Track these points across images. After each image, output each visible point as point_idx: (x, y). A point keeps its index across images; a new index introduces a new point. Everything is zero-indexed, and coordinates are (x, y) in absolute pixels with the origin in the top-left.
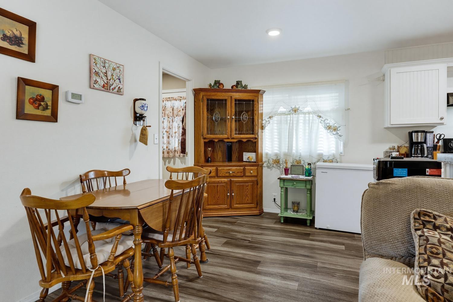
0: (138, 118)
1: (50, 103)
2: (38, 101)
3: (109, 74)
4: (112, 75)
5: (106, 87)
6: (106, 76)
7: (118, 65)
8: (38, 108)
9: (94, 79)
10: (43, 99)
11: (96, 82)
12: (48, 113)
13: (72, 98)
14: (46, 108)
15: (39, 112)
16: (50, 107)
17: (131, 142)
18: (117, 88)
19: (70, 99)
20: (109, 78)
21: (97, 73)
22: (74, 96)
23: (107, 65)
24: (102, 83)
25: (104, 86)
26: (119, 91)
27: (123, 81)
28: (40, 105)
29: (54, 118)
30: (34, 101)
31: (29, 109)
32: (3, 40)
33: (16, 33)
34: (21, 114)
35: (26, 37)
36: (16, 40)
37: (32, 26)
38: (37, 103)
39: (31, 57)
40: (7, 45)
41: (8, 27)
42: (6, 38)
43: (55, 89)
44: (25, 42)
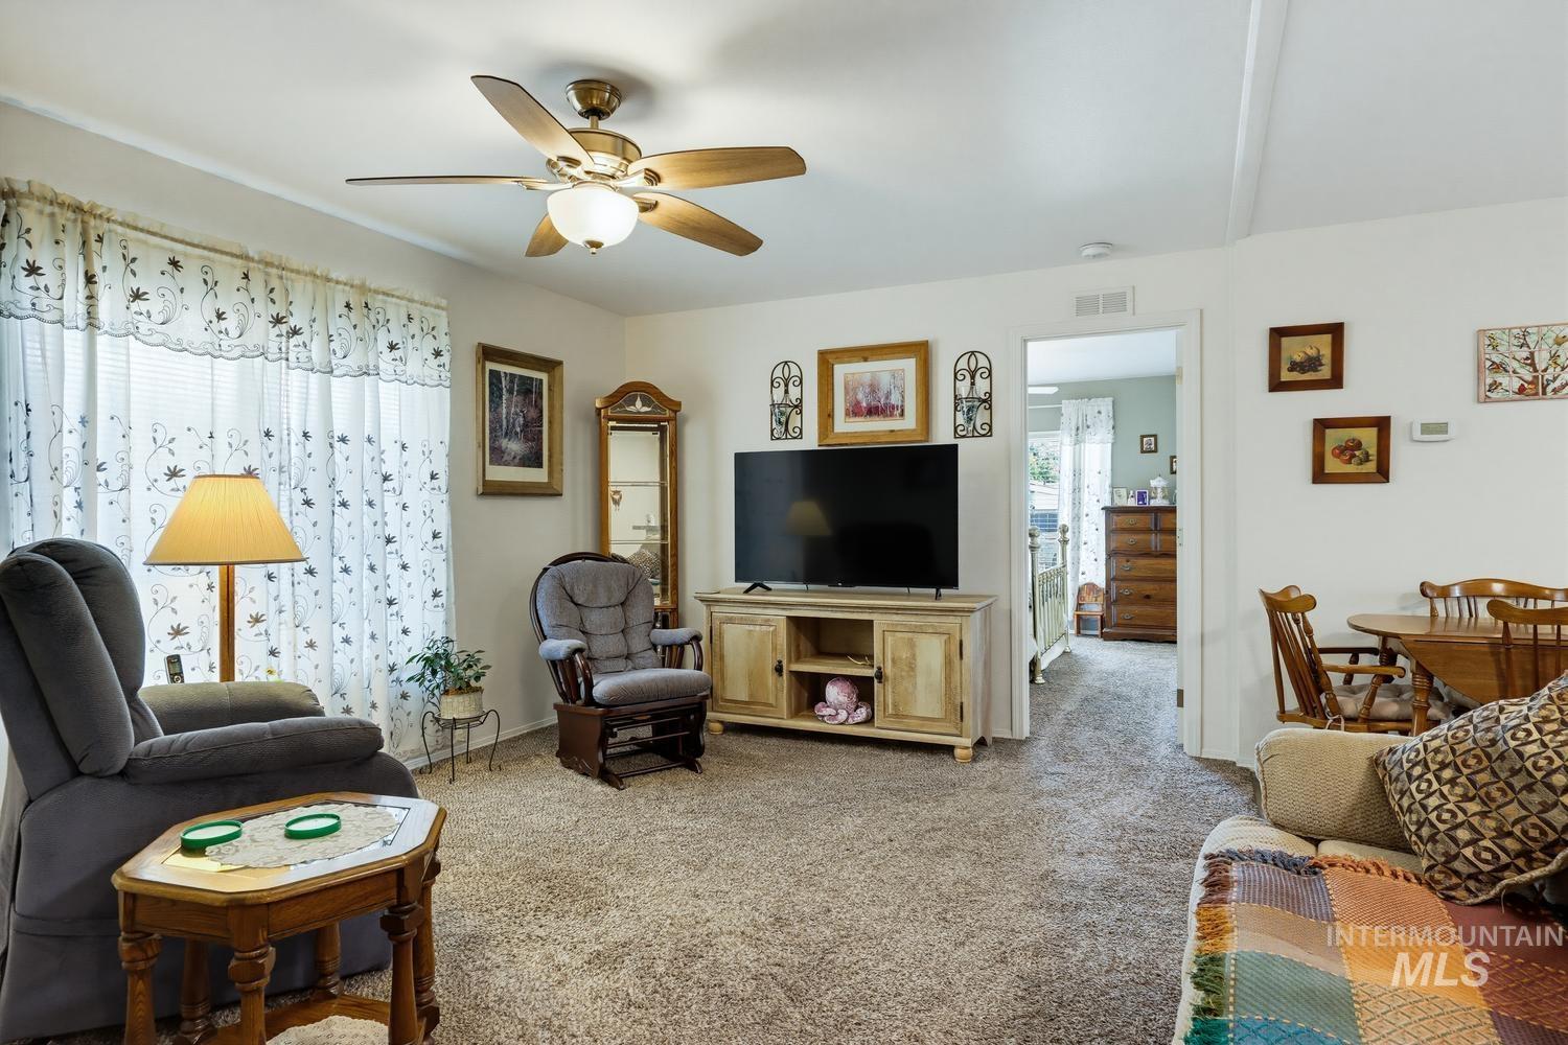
1: (1373, 451)
2: (1350, 450)
3: (1542, 357)
4: (1555, 357)
5: (1533, 390)
6: (1533, 364)
8: (1349, 462)
9: (1489, 382)
10: (1358, 445)
11: (1495, 385)
12: (1371, 467)
13: (1423, 432)
14: (1367, 459)
15: (1351, 468)
16: (1374, 457)
19: (1417, 435)
20: (1542, 367)
21: (1498, 367)
22: (1427, 428)
23: (1532, 339)
24: (1516, 384)
25: (1522, 391)
28: (1353, 456)
29: (1383, 474)
30: (1343, 452)
31: (1333, 465)
32: (1291, 370)
33: (1312, 352)
34: (1320, 476)
35: (1327, 353)
36: (1313, 363)
37: (1336, 331)
38: (1348, 453)
39: (1336, 381)
40: (1296, 376)
41: (1294, 349)
42: (1294, 367)
43: (1382, 425)
44: (1327, 359)
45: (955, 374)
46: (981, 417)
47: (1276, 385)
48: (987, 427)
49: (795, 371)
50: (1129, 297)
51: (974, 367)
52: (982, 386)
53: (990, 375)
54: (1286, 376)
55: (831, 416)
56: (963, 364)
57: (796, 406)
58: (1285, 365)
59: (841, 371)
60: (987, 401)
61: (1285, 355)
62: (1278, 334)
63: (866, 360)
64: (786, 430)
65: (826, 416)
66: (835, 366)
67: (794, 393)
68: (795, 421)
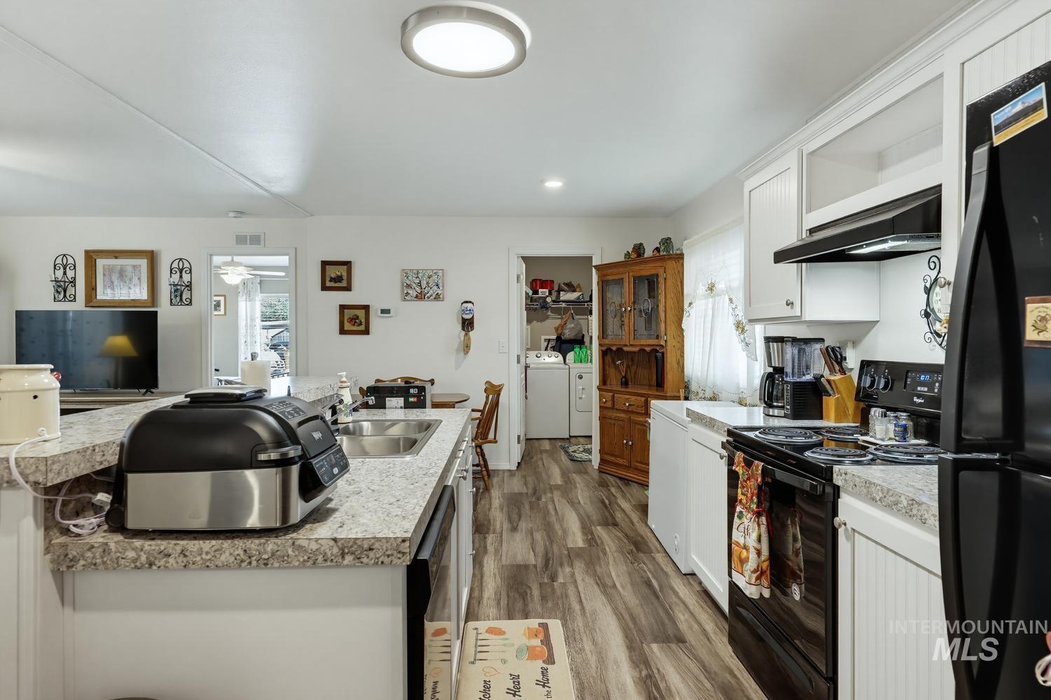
0: (468, 324)
1: (363, 321)
2: (354, 320)
3: (424, 284)
4: (428, 283)
5: (420, 297)
6: (421, 286)
7: (435, 271)
8: (354, 325)
9: (405, 292)
10: (358, 318)
11: (407, 294)
12: (362, 328)
13: (381, 313)
14: (360, 324)
15: (355, 328)
16: (364, 323)
17: (457, 350)
18: (434, 296)
19: (379, 314)
20: (423, 287)
21: (409, 286)
22: (383, 311)
23: (420, 275)
24: (415, 294)
25: (417, 297)
26: (437, 298)
27: (443, 286)
28: (356, 322)
29: (366, 332)
30: (351, 320)
31: (347, 326)
32: (330, 281)
33: (339, 274)
34: (343, 331)
35: (345, 274)
36: (338, 279)
37: (348, 264)
38: (354, 321)
39: (348, 288)
40: (332, 284)
41: (333, 272)
42: (332, 280)
43: (366, 308)
44: (345, 278)
45: (171, 270)
46: (186, 295)
47: (324, 288)
48: (189, 300)
49: (71, 261)
50: (262, 238)
51: (181, 268)
52: (186, 278)
53: (191, 272)
54: (328, 284)
55: (95, 289)
56: (175, 265)
57: (71, 282)
58: (328, 279)
59: (101, 263)
60: (189, 286)
61: (327, 274)
62: (325, 264)
63: (116, 258)
64: (65, 296)
65: (91, 289)
66: (97, 260)
67: (70, 274)
68: (70, 291)
